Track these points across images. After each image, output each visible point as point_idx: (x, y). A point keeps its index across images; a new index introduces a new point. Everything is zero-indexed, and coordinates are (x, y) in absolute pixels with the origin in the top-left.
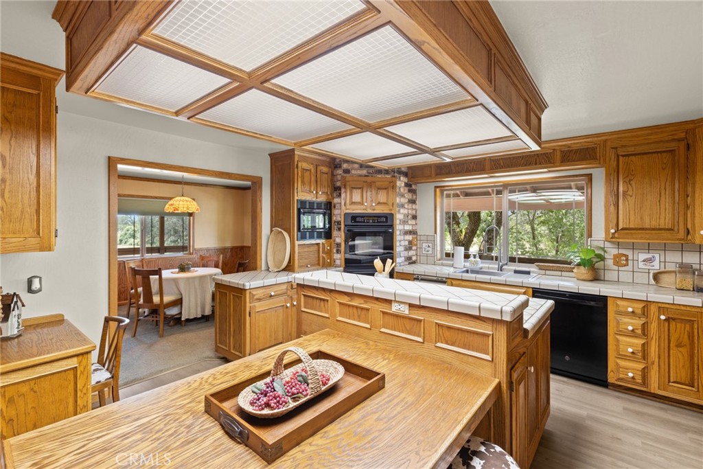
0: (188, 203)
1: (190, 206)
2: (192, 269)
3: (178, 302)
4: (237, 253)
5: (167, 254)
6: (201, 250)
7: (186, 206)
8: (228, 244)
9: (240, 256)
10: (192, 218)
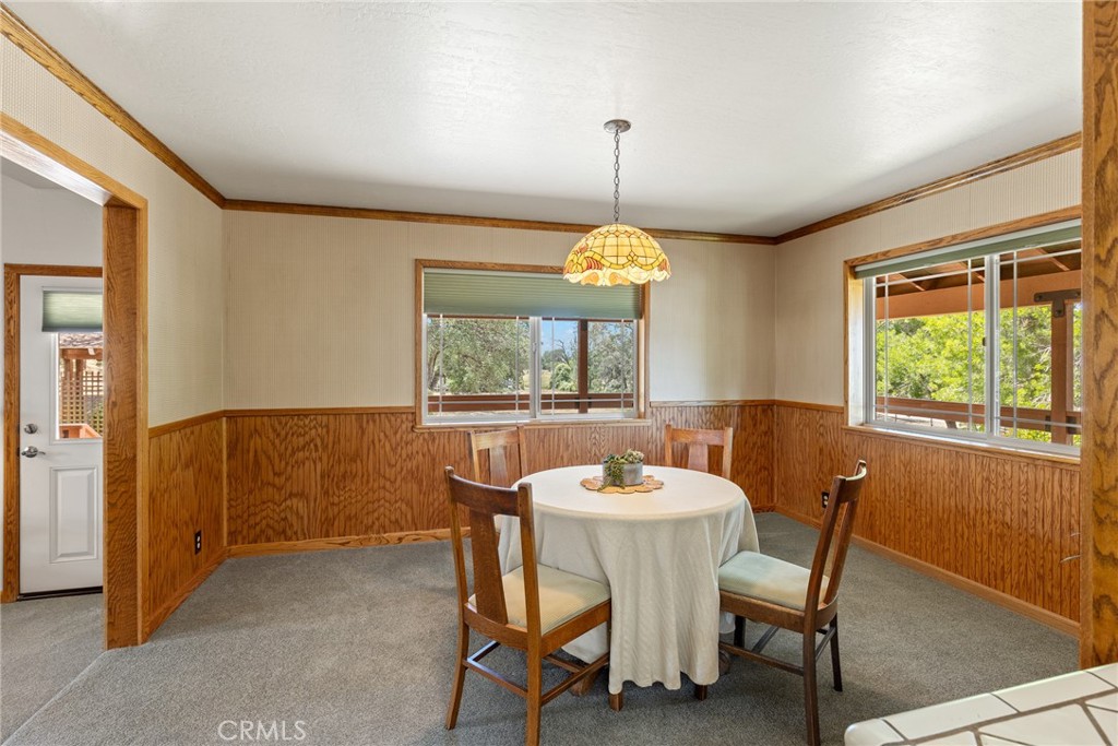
0: (634, 241)
1: (640, 251)
2: (647, 470)
3: (601, 615)
4: (754, 418)
5: (595, 414)
6: (663, 406)
7: (626, 250)
8: (734, 395)
9: (763, 428)
10: (642, 322)
